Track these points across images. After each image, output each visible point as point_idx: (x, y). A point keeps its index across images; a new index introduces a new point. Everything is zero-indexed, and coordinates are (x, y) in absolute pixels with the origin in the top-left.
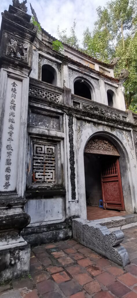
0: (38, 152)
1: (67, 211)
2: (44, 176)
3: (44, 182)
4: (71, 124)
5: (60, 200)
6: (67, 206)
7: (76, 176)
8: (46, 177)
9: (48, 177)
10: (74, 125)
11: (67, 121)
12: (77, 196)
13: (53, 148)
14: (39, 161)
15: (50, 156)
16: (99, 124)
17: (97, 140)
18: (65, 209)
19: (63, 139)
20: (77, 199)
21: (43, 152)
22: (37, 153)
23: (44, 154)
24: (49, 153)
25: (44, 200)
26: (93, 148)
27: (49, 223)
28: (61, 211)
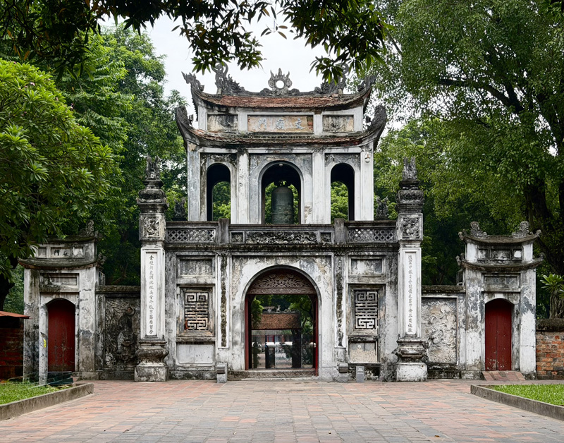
0: (190, 300)
1: (217, 356)
2: (196, 323)
3: (196, 329)
4: (223, 267)
5: (211, 347)
6: (216, 353)
7: (228, 324)
8: (198, 325)
9: (200, 325)
10: (228, 267)
11: (220, 263)
12: (227, 344)
13: (206, 295)
14: (191, 310)
15: (202, 303)
16: (268, 257)
17: (274, 276)
18: (214, 355)
19: (214, 285)
20: (227, 347)
21: (195, 300)
22: (188, 302)
23: (196, 302)
24: (201, 300)
25: (193, 346)
26: (269, 287)
27: (199, 365)
28: (211, 356)
